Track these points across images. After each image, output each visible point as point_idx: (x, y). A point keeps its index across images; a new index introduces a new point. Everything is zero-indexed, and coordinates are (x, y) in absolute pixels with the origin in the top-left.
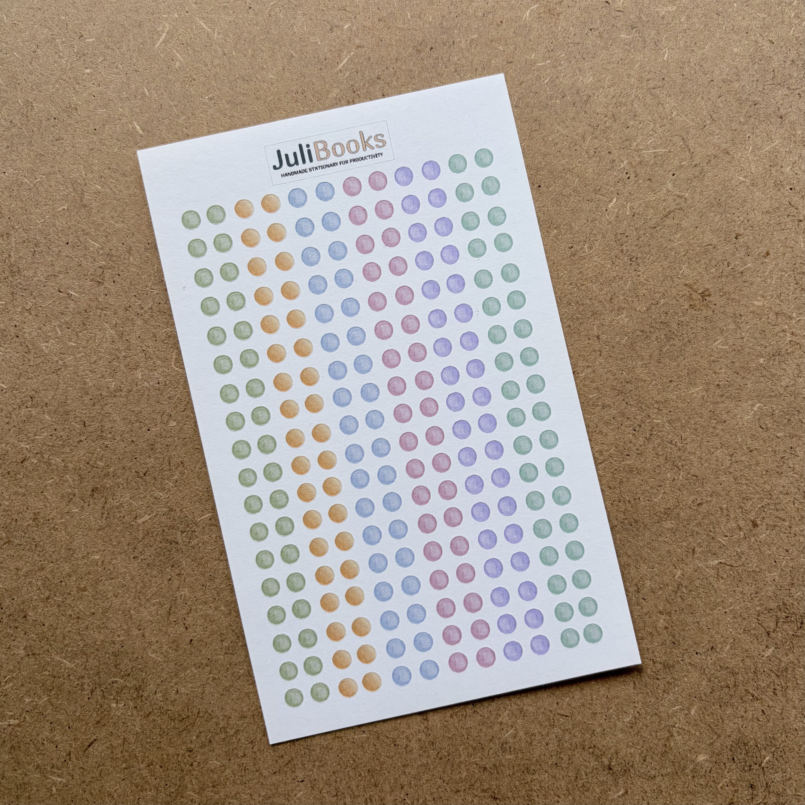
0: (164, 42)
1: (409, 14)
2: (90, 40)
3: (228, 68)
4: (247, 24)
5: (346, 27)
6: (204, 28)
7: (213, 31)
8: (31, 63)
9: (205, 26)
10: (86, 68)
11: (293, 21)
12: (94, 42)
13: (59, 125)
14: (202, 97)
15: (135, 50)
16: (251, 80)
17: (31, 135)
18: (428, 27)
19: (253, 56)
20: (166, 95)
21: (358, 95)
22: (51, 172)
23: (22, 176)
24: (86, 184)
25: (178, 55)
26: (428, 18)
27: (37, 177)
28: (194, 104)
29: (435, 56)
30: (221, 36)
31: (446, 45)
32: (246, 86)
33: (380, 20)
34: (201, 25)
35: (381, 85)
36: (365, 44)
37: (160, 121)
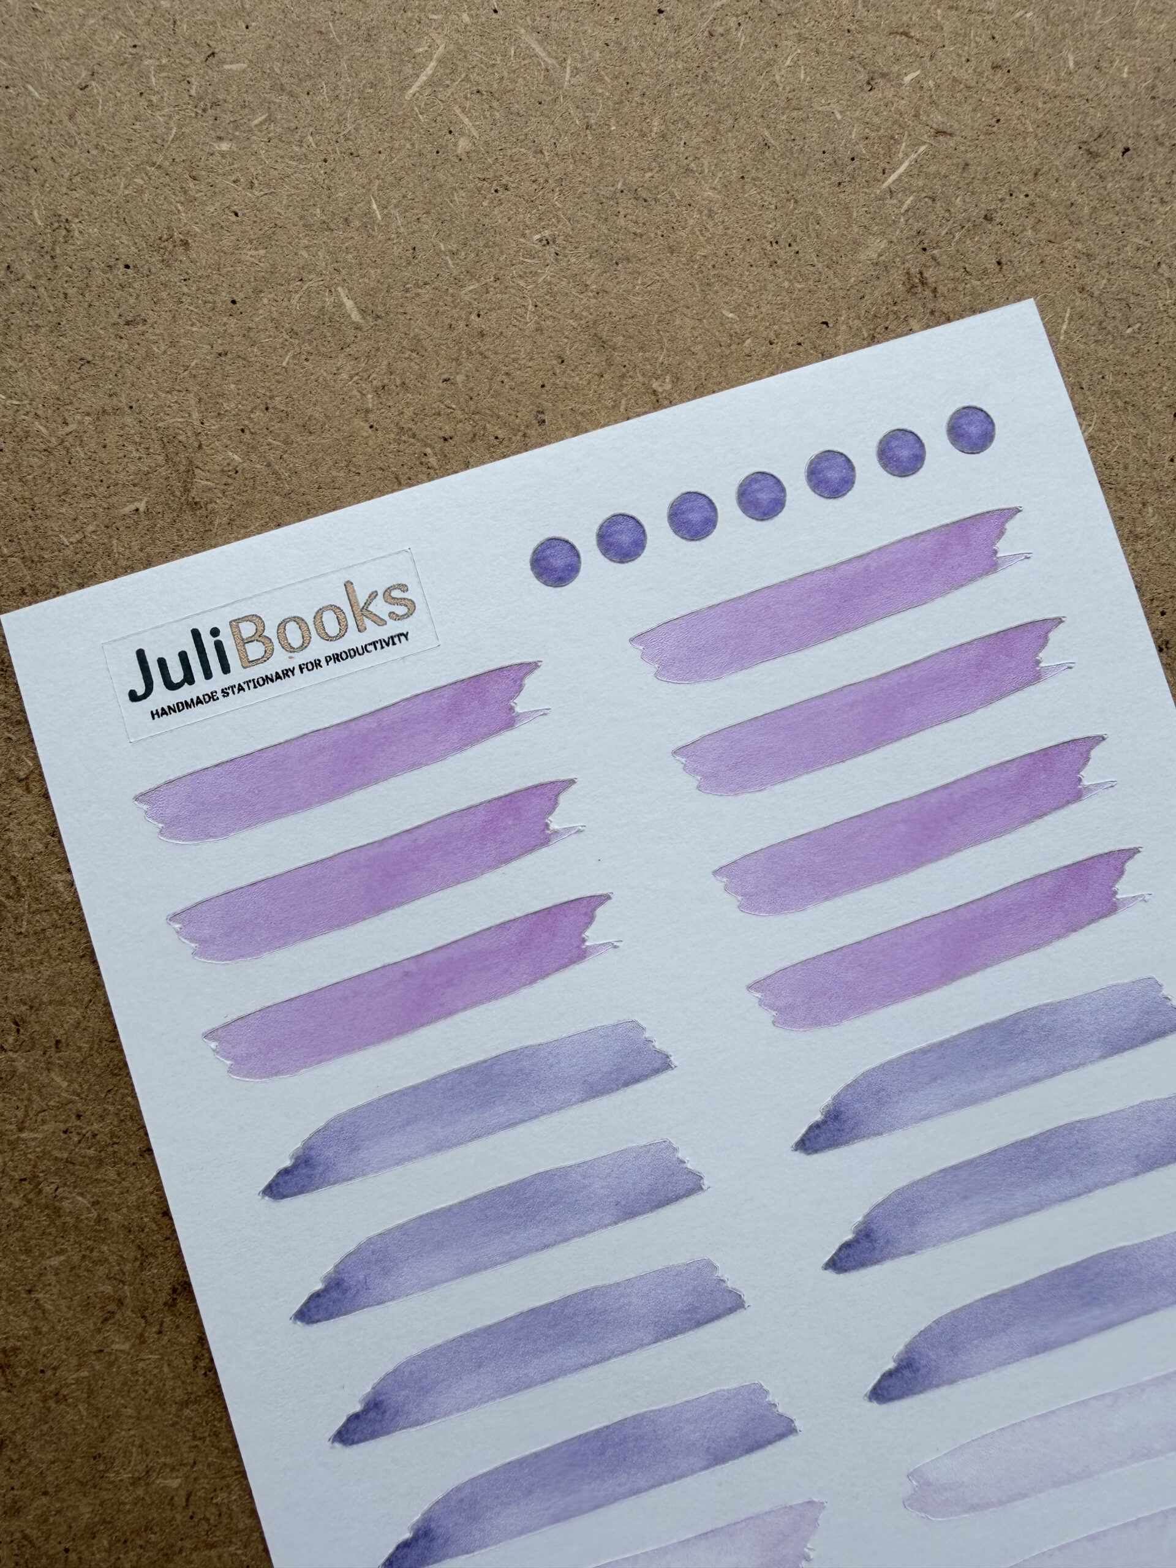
0: (430, 83)
1: (1071, 58)
2: (234, 67)
3: (596, 161)
4: (652, 54)
5: (907, 79)
6: (536, 56)
7: (560, 64)
8: (71, 117)
9: (539, 50)
10: (220, 139)
11: (770, 54)
12: (244, 71)
13: (136, 285)
14: (524, 235)
15: (351, 101)
16: (656, 200)
17: (59, 304)
18: (1119, 93)
19: (664, 136)
20: (427, 224)
21: (934, 258)
22: (109, 409)
23: (27, 414)
24: (200, 446)
25: (466, 120)
26: (1120, 70)
27: (69, 420)
28: (502, 252)
29: (1135, 171)
30: (581, 78)
31: (1162, 144)
32: (642, 214)
33: (996, 67)
34: (528, 47)
35: (992, 238)
36: (956, 126)
37: (407, 290)
